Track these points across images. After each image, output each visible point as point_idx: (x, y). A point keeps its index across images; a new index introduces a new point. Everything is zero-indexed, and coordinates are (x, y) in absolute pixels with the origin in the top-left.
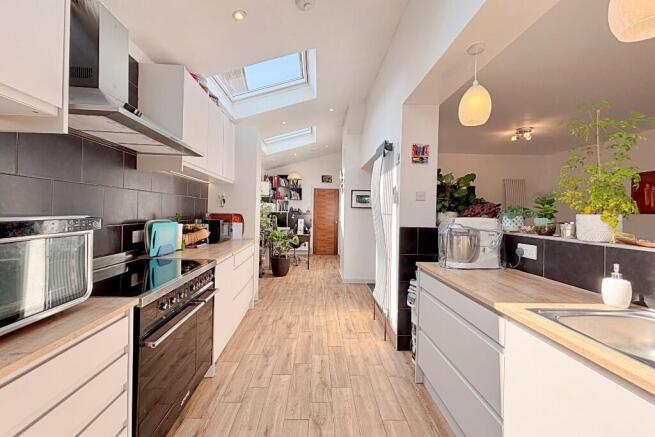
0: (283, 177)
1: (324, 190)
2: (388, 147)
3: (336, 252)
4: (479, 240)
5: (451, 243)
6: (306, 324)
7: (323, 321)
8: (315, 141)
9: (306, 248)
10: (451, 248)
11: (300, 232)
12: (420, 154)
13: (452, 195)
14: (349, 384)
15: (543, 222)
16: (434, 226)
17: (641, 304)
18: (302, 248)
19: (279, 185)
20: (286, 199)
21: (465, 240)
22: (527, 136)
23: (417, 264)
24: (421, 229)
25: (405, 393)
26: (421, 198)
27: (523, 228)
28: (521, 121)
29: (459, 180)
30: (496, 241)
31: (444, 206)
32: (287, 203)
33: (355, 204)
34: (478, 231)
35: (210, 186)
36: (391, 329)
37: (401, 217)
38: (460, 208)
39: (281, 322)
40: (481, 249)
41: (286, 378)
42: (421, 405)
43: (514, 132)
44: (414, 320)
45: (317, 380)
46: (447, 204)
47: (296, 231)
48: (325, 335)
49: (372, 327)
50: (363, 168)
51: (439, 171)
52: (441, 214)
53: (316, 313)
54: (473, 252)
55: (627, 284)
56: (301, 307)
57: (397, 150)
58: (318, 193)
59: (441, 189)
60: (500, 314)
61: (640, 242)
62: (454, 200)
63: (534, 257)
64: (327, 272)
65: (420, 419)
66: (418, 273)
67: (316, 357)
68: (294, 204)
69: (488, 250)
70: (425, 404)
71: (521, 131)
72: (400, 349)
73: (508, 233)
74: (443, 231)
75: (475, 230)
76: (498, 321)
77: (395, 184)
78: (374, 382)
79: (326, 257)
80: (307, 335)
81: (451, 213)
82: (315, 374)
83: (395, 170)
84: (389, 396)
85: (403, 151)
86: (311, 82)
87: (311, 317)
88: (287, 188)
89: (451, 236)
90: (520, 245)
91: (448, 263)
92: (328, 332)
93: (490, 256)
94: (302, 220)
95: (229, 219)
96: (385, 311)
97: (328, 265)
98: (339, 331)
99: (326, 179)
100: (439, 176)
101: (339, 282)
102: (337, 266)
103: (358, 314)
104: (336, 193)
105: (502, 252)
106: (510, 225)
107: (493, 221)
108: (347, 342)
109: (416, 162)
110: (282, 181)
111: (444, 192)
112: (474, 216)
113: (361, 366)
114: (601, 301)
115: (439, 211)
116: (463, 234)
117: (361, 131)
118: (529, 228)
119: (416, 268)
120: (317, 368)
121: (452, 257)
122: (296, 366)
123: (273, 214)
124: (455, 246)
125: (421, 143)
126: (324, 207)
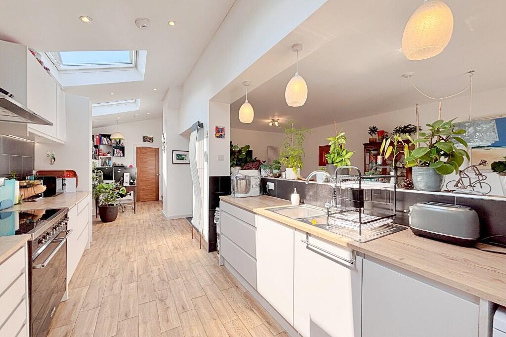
0: (104, 136)
1: (145, 149)
2: (201, 125)
3: (157, 199)
4: (250, 182)
5: (237, 184)
6: (142, 250)
7: (155, 247)
8: (138, 109)
9: (132, 197)
10: (237, 187)
11: (126, 184)
12: (220, 132)
13: (238, 157)
14: (179, 276)
15: (275, 171)
16: (229, 175)
17: (303, 203)
18: (128, 197)
19: (101, 143)
20: (109, 155)
21: (244, 182)
22: (276, 123)
23: (220, 197)
24: (222, 177)
25: (214, 272)
26: (221, 158)
27: (269, 174)
28: (273, 116)
29: (242, 148)
30: (258, 181)
31: (234, 164)
32: (110, 159)
33: (175, 161)
34: (250, 177)
35: (36, 145)
36: (204, 241)
37: (210, 170)
38: (242, 164)
39: (119, 253)
40: (251, 186)
41: (133, 285)
42: (224, 275)
43: (271, 121)
44: (218, 231)
45: (157, 279)
46: (235, 162)
47: (122, 183)
48: (158, 254)
49: (191, 243)
50: (180, 135)
51: (231, 142)
52: (232, 168)
53: (148, 243)
54: (247, 189)
55: (298, 195)
56: (135, 241)
57: (206, 128)
58: (140, 151)
59: (232, 153)
60: (255, 213)
61: (303, 179)
62: (239, 160)
63: (273, 189)
64: (152, 214)
65: (222, 281)
66: (221, 203)
67: (154, 268)
68: (117, 160)
69: (254, 186)
70: (225, 274)
71: (274, 121)
72: (210, 251)
73: (263, 177)
74: (233, 178)
75: (248, 176)
76: (254, 216)
77: (205, 150)
78: (196, 272)
79: (148, 203)
80: (144, 257)
81: (238, 168)
82: (156, 277)
83: (205, 140)
84: (205, 276)
85: (209, 129)
86: (139, 67)
87: (145, 246)
88: (110, 146)
89: (237, 181)
90: (268, 183)
91: (236, 195)
92: (160, 252)
93: (255, 190)
94: (128, 174)
95: (62, 174)
96: (200, 230)
97: (153, 209)
98: (169, 250)
99: (147, 139)
100: (231, 145)
101: (163, 220)
102: (160, 209)
103: (181, 237)
104: (157, 151)
105: (260, 187)
106: (265, 173)
107: (257, 171)
108: (175, 255)
109: (218, 137)
110: (105, 140)
111: (234, 155)
112: (249, 169)
113: (186, 266)
114: (291, 203)
115: (231, 166)
116: (243, 179)
117: (178, 107)
118: (271, 175)
119: (219, 200)
120: (156, 273)
121: (238, 192)
122: (139, 276)
123: (98, 169)
124: (239, 185)
125: (220, 126)
126: (146, 162)
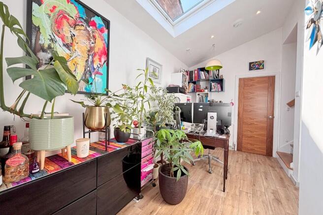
0: (202, 70)
1: (252, 80)
11: (212, 132)
19: (199, 78)
20: (206, 91)
32: (207, 95)
58: (245, 84)
68: (214, 97)
88: (207, 80)
104: (270, 81)
110: (202, 73)
126: (251, 98)
